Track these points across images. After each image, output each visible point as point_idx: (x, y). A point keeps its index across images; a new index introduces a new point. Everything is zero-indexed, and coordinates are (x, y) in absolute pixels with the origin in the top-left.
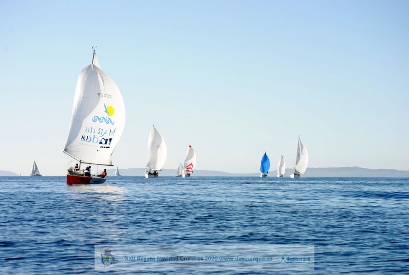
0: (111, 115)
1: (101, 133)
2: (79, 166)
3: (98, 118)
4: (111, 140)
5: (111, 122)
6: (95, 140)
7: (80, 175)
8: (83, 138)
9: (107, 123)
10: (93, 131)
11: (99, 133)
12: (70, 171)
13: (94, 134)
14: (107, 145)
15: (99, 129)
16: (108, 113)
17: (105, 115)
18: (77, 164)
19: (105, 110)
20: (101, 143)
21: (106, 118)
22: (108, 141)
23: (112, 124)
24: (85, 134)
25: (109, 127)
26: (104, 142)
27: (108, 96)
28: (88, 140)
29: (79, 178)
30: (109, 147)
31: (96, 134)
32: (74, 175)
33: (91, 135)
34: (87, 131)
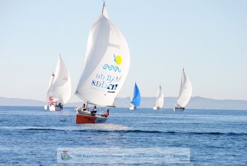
0: (119, 64)
1: (109, 80)
2: (86, 106)
3: (108, 66)
4: (116, 85)
5: (118, 70)
6: (104, 86)
7: (88, 114)
8: (94, 83)
9: (115, 71)
10: (103, 77)
11: (108, 80)
12: (79, 111)
13: (104, 80)
14: (113, 90)
15: (108, 76)
16: (117, 62)
17: (114, 64)
18: (84, 105)
19: (114, 59)
20: (108, 88)
21: (114, 67)
22: (115, 86)
23: (119, 72)
24: (96, 80)
25: (117, 74)
26: (111, 87)
27: (117, 46)
28: (98, 85)
29: (86, 117)
30: (114, 92)
31: (105, 80)
32: (82, 115)
33: (100, 81)
34: (98, 77)
